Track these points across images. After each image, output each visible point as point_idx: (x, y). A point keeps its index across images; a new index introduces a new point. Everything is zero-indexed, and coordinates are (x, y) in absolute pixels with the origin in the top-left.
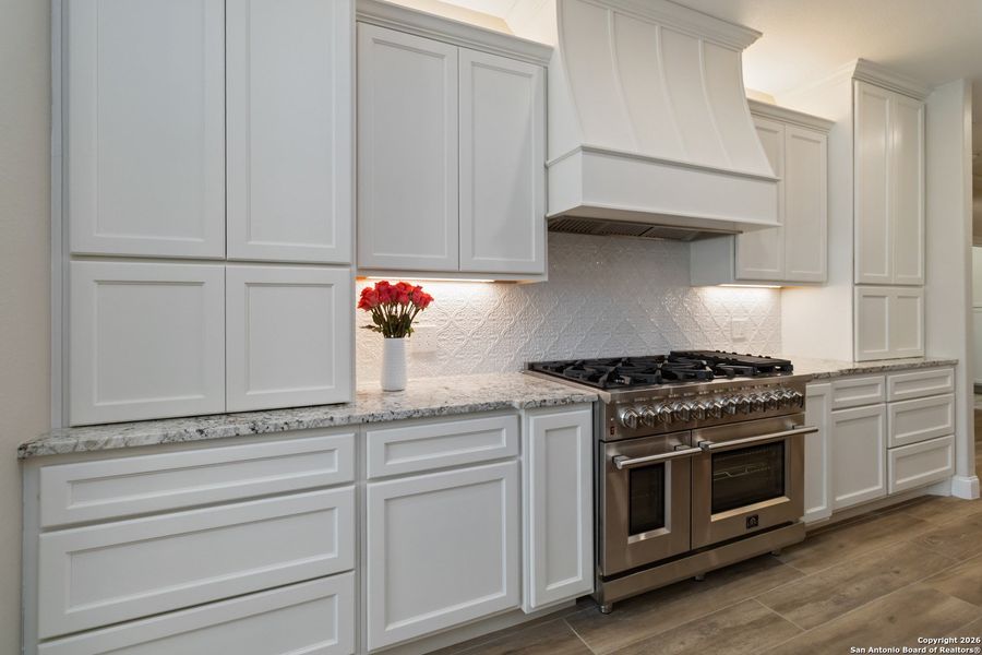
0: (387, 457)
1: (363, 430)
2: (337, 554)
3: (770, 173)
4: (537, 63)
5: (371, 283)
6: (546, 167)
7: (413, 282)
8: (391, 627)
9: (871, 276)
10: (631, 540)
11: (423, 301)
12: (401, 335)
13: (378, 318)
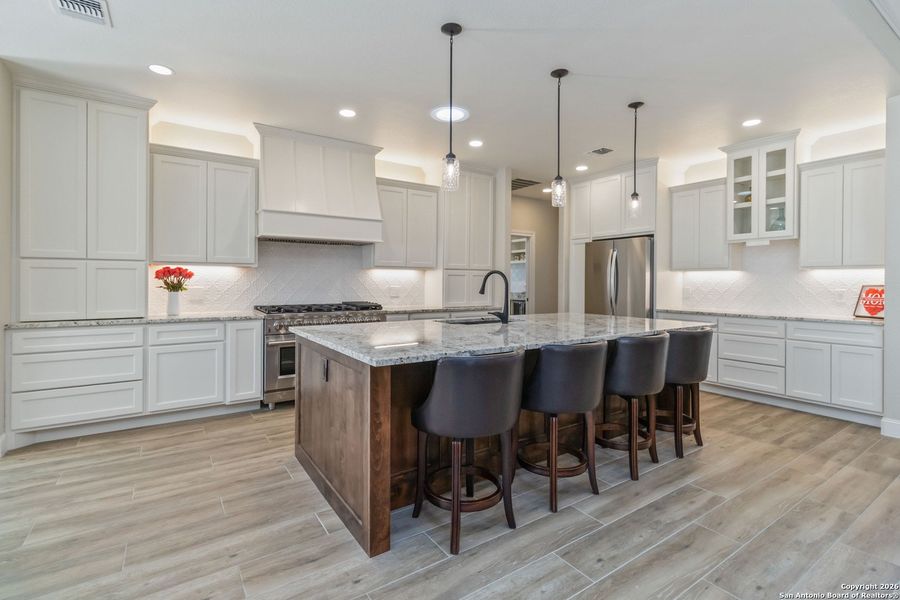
0: (158, 337)
1: (147, 326)
2: (134, 372)
3: (379, 218)
4: (252, 167)
5: (160, 267)
6: (257, 214)
7: (184, 267)
8: (159, 404)
9: (453, 265)
10: (280, 377)
11: (189, 275)
12: (177, 291)
13: (166, 283)
